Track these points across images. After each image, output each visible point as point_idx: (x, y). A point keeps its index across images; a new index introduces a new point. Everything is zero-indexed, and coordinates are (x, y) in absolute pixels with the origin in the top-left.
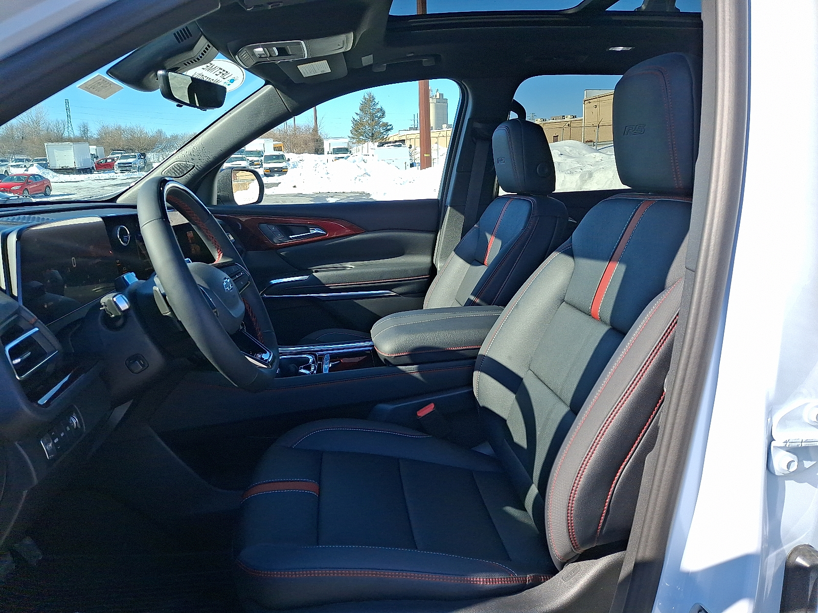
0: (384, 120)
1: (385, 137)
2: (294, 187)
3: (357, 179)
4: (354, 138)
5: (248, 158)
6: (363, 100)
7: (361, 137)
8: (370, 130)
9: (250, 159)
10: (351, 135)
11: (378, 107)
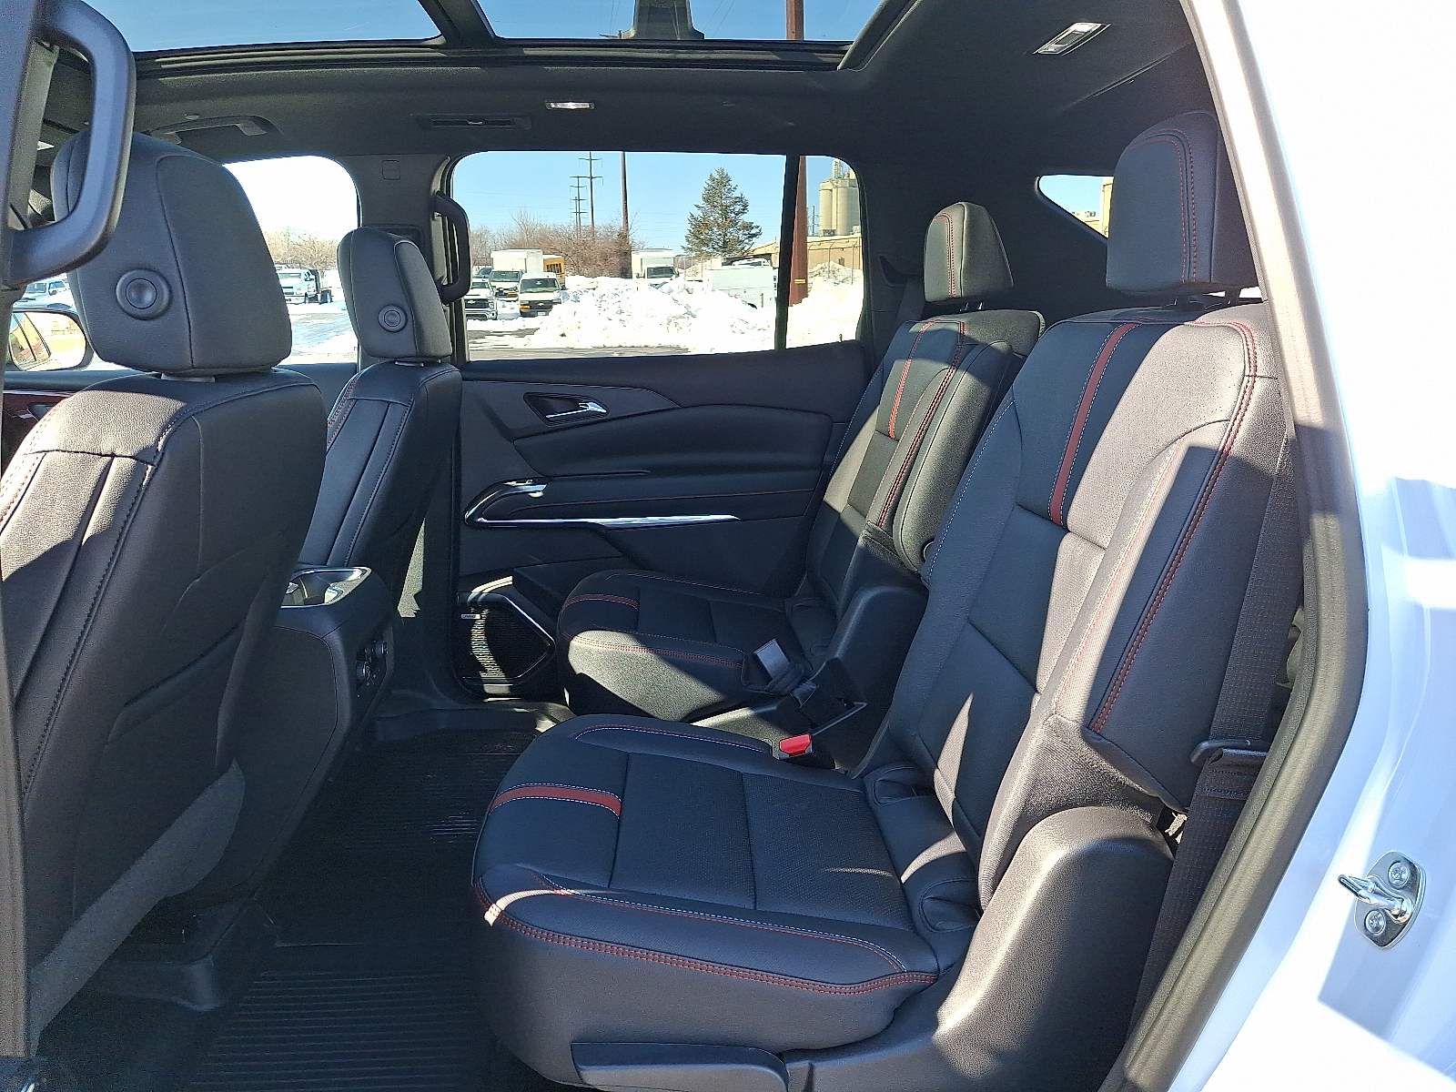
0: (745, 218)
1: (746, 249)
2: (563, 335)
3: (672, 324)
4: (691, 250)
5: (493, 284)
6: (709, 182)
7: (704, 248)
8: (720, 235)
9: (498, 285)
10: (686, 244)
11: (736, 194)
